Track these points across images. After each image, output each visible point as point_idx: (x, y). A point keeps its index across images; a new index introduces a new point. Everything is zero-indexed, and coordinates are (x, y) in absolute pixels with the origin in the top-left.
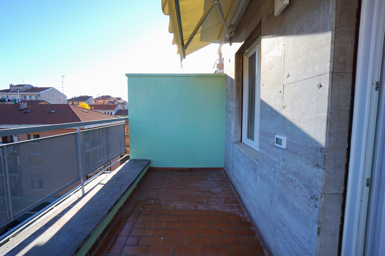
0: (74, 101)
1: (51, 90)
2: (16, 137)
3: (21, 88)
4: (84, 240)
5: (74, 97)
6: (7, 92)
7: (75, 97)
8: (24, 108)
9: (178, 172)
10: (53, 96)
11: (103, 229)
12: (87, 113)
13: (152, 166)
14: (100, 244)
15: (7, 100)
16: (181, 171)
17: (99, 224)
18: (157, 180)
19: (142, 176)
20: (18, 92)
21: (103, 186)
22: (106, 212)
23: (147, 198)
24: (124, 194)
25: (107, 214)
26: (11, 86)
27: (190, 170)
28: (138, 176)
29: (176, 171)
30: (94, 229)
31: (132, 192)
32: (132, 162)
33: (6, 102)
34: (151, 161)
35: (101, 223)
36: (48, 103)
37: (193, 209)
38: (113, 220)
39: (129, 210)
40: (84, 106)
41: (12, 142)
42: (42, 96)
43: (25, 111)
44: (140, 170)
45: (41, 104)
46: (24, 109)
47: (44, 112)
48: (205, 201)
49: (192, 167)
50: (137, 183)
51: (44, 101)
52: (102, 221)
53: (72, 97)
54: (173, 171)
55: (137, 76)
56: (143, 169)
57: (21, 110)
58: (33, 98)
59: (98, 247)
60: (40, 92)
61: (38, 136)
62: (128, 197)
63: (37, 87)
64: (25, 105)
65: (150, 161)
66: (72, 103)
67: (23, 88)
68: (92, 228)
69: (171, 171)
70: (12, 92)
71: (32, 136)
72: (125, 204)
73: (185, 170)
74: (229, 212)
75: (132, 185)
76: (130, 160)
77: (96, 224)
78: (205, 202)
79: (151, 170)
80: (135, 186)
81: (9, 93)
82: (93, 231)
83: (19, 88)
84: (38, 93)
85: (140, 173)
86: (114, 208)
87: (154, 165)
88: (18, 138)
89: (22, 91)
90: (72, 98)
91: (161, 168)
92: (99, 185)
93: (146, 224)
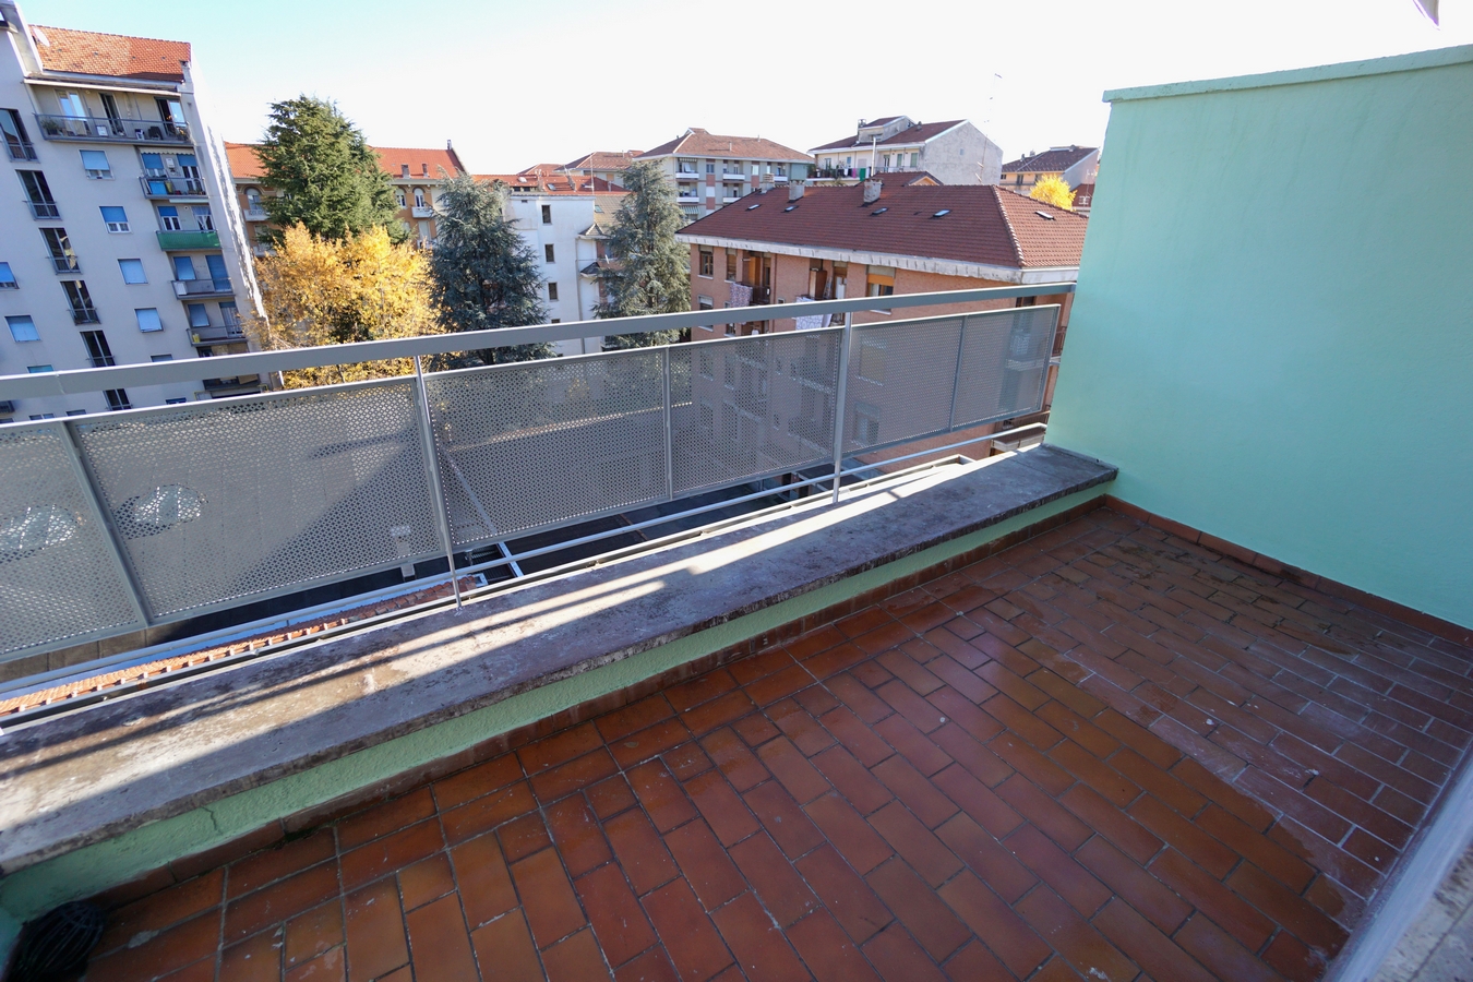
0: (1025, 169)
1: (960, 129)
2: (843, 286)
3: (882, 131)
4: (755, 603)
5: (1027, 156)
6: (850, 146)
7: (1032, 153)
8: (874, 199)
9: (1216, 558)
10: (962, 152)
11: (824, 607)
12: (1047, 221)
13: (1116, 496)
14: (804, 635)
15: (846, 173)
16: (1237, 560)
17: (807, 588)
18: (1098, 553)
19: (1047, 517)
20: (872, 144)
21: (893, 500)
22: (840, 570)
23: (1006, 594)
24: (925, 546)
25: (840, 577)
26: (862, 125)
27: (1290, 576)
28: (1017, 511)
29: (1211, 550)
30: (791, 594)
31: (969, 554)
32: (1044, 454)
33: (844, 176)
34: (1119, 476)
35: (814, 588)
36: (937, 181)
37: (1128, 713)
38: (861, 601)
39: (927, 597)
40: (1051, 190)
41: (834, 298)
42: (929, 153)
43: (871, 209)
44: (1040, 492)
45: (915, 184)
46: (871, 203)
47: (916, 214)
48: (1213, 720)
49: (1302, 568)
50: (1009, 532)
51: (926, 173)
52: (821, 585)
53: (1023, 156)
54: (1198, 544)
55: (1157, 98)
56: (1057, 496)
57: (866, 205)
58: (906, 162)
59: (796, 638)
60: (927, 141)
61: (889, 290)
62: (946, 561)
63: (923, 123)
64: (874, 191)
65: (1113, 475)
66: (1019, 176)
67: (886, 130)
68: (785, 589)
69: (1191, 542)
70: (861, 144)
71: (876, 289)
72: (927, 576)
73: (1257, 564)
74: (1282, 824)
75: (972, 531)
76: (1043, 447)
77: (799, 583)
78: (1209, 722)
79: (1106, 508)
80: (994, 538)
81: (854, 149)
82: (787, 596)
83: (877, 129)
84: (921, 144)
85: (1032, 506)
86: (873, 571)
87: (1123, 492)
88: (846, 290)
89: (882, 138)
90: (1019, 158)
91: (1150, 515)
92: (885, 494)
93: (935, 658)
